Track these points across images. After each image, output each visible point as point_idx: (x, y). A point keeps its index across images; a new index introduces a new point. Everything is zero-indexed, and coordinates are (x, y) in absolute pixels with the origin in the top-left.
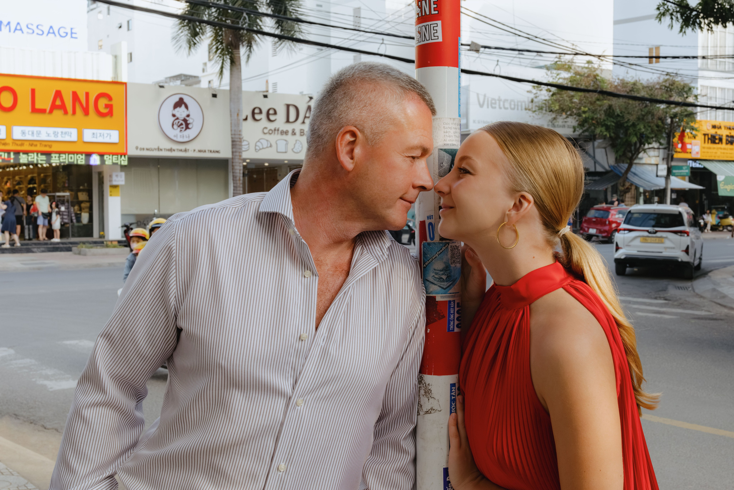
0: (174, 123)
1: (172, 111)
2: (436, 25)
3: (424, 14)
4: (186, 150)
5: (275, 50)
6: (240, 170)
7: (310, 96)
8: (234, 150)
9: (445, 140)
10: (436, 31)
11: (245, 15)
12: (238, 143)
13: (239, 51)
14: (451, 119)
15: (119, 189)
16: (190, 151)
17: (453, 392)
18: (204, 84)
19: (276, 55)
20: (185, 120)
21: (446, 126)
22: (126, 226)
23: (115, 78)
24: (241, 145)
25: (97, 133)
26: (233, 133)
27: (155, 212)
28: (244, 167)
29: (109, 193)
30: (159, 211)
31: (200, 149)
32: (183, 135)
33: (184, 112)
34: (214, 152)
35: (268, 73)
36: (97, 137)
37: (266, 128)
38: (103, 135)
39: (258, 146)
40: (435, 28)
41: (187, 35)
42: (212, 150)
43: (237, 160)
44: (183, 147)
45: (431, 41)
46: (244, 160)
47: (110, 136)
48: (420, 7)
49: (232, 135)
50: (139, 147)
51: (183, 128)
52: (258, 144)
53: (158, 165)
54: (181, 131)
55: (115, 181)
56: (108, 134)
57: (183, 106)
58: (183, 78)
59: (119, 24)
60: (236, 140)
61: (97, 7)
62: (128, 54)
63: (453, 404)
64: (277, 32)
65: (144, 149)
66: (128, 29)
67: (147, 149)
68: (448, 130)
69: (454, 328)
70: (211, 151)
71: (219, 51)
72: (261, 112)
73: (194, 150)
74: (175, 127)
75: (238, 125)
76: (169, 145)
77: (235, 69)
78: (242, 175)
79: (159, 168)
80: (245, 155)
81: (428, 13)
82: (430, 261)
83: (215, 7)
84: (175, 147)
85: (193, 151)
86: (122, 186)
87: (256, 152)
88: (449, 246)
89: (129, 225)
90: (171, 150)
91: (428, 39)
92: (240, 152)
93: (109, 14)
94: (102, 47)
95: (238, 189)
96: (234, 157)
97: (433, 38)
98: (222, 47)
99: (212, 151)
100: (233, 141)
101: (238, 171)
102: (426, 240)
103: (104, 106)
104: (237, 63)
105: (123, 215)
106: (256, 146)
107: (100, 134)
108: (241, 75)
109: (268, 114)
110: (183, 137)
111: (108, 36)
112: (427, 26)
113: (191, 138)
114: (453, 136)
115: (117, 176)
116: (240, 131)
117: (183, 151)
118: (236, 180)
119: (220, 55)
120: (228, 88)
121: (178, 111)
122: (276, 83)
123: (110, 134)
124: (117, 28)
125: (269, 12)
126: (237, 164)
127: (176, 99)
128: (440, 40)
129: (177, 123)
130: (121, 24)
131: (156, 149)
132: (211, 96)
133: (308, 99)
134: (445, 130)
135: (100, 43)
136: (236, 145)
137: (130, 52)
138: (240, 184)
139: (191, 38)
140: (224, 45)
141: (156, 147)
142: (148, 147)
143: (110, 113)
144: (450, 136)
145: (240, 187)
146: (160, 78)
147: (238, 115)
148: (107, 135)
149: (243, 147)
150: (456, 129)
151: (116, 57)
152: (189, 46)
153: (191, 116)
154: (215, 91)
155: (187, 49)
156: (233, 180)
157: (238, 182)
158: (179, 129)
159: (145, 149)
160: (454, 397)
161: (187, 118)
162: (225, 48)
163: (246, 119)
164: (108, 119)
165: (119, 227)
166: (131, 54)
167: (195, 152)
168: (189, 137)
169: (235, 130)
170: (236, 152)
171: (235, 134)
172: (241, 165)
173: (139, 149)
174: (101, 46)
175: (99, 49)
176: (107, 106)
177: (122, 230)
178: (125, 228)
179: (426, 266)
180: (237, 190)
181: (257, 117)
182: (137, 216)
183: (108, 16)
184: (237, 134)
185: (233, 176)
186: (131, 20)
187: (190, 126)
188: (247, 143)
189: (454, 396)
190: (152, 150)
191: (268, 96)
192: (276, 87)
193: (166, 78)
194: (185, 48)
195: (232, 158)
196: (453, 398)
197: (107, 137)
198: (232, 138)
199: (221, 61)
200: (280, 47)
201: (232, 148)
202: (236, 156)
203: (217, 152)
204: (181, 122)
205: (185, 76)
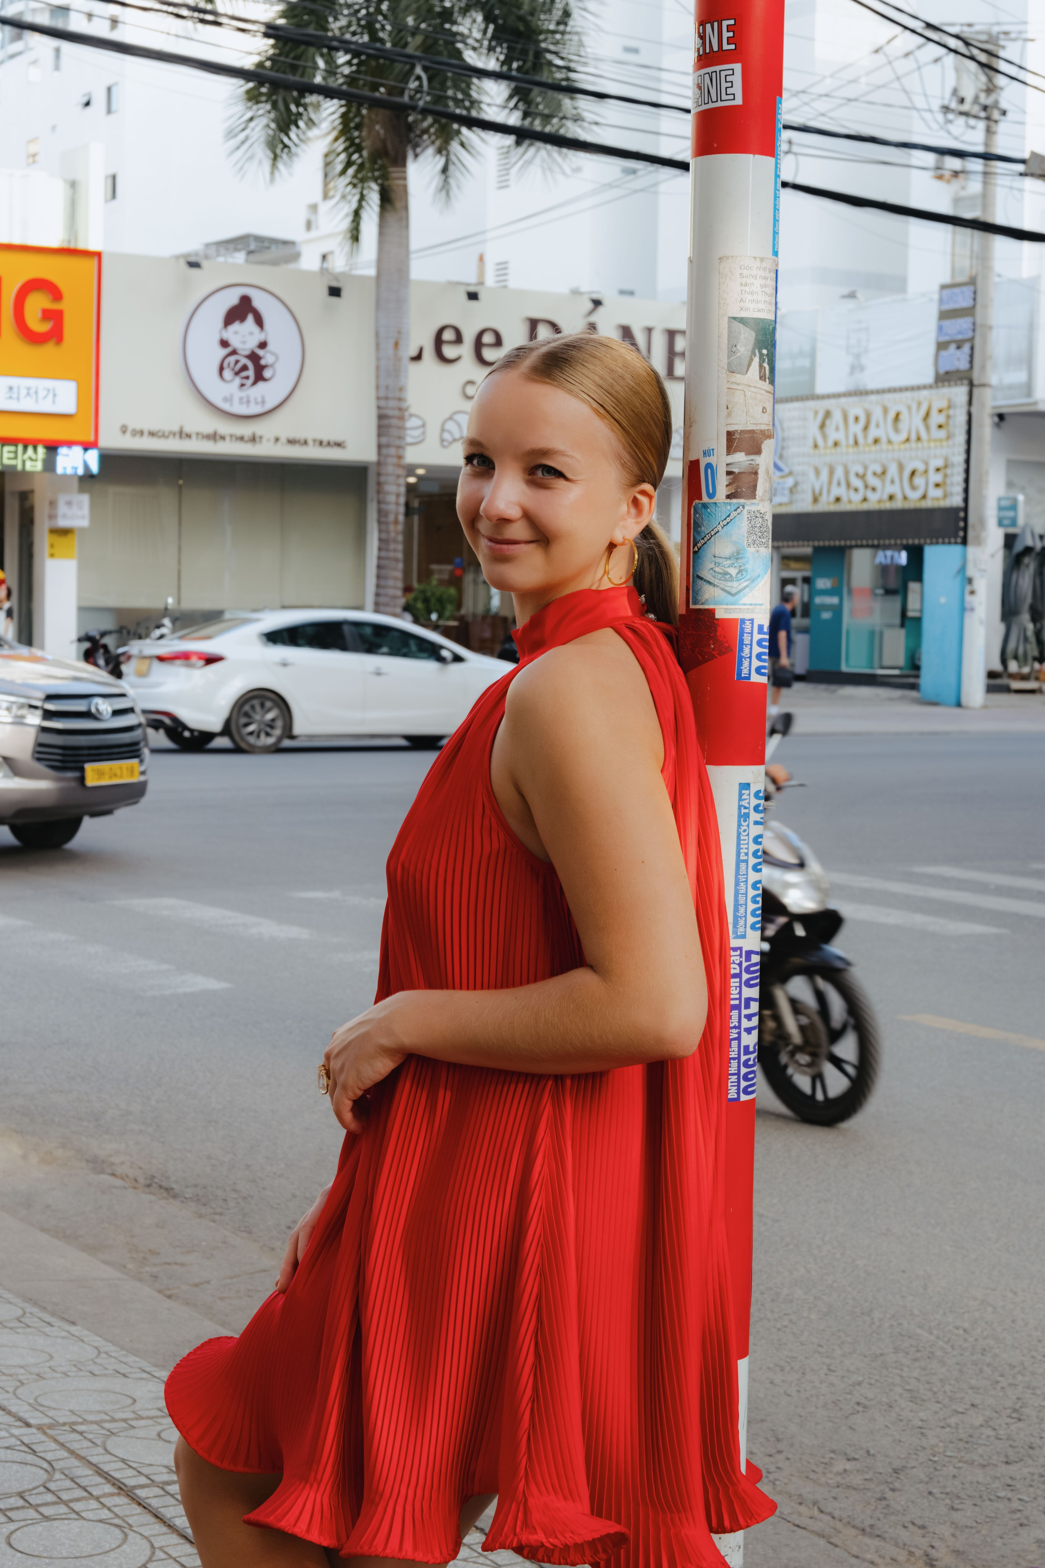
0: (225, 364)
1: (220, 332)
2: (731, 72)
3: (708, 51)
4: (253, 439)
5: (505, 170)
6: (398, 495)
7: (596, 296)
8: (384, 440)
9: (741, 300)
10: (729, 84)
11: (419, 70)
12: (394, 422)
13: (405, 172)
14: (755, 258)
15: (74, 540)
16: (264, 440)
17: (745, 799)
18: (309, 262)
19: (507, 186)
20: (254, 357)
21: (745, 272)
22: (88, 638)
23: (69, 241)
24: (403, 428)
25: (19, 388)
26: (382, 393)
27: (167, 604)
28: (410, 488)
29: (47, 550)
30: (179, 601)
31: (292, 435)
32: (248, 397)
33: (251, 334)
34: (329, 444)
35: (483, 232)
36: (18, 399)
37: (471, 382)
38: (36, 393)
39: (450, 432)
40: (729, 78)
41: (268, 126)
42: (325, 438)
43: (390, 469)
44: (246, 429)
45: (720, 104)
46: (410, 470)
47: (55, 395)
48: (702, 37)
49: (378, 398)
50: (130, 428)
51: (247, 378)
52: (450, 425)
53: (180, 478)
54: (243, 385)
55: (65, 516)
56: (49, 390)
57: (250, 318)
58: (252, 247)
59: (84, 95)
60: (390, 413)
61: (27, 49)
62: (106, 177)
63: (743, 823)
64: (514, 119)
65: (142, 433)
66: (109, 111)
67: (152, 434)
68: (750, 281)
69: (750, 674)
70: (321, 443)
71: (351, 171)
72: (459, 339)
73: (277, 440)
74: (227, 374)
75: (396, 372)
76: (210, 423)
77: (391, 217)
78: (402, 509)
79: (180, 487)
80: (412, 456)
81: (716, 48)
82: (706, 539)
83: (346, 52)
84: (225, 428)
85: (273, 440)
86: (82, 530)
87: (444, 447)
88: (745, 512)
89: (98, 637)
90: (214, 437)
91: (714, 99)
92: (399, 447)
93: (57, 68)
94: (37, 158)
95: (392, 546)
96: (382, 458)
97: (724, 97)
98: (359, 161)
99: (325, 443)
100: (381, 417)
101: (392, 498)
102: (700, 498)
103: (39, 314)
104: (398, 205)
105: (83, 610)
106: (443, 430)
107: (29, 389)
108: (407, 238)
109: (479, 345)
110: (248, 402)
111: (54, 128)
112: (714, 74)
113: (269, 406)
114: (760, 293)
115: (69, 503)
116: (401, 389)
117: (247, 442)
118: (387, 523)
119: (355, 181)
120: (372, 272)
121: (236, 333)
122: (506, 263)
123: (54, 390)
124: (80, 107)
125: (492, 64)
126: (391, 479)
127: (232, 298)
128: (739, 101)
129: (232, 365)
130: (89, 94)
131: (174, 434)
132: (326, 291)
133: (590, 305)
134: (744, 280)
135: (33, 149)
136: (389, 426)
137: (111, 172)
138: (397, 533)
139: (278, 132)
140: (365, 153)
141: (176, 429)
142: (154, 428)
143: (56, 335)
144: (752, 293)
145: (395, 541)
146: (193, 245)
147: (396, 344)
148: (45, 392)
149: (409, 432)
150: (765, 278)
151: (73, 185)
152: (272, 156)
153: (270, 347)
154: (338, 280)
155: (267, 164)
156: (379, 522)
157: (392, 527)
158: (238, 381)
159: (146, 433)
160: (747, 811)
161: (261, 352)
162: (366, 161)
163: (418, 357)
164: (49, 348)
165: (72, 642)
166: (114, 178)
167: (279, 443)
168: (263, 402)
169: (387, 388)
170: (388, 446)
171: (387, 398)
172: (402, 481)
173: (128, 434)
174: (34, 155)
175: (28, 164)
176: (47, 315)
177: (78, 650)
178: (87, 645)
179: (699, 549)
180: (387, 550)
181: (449, 351)
182: (119, 612)
183: (56, 73)
184: (395, 399)
185: (380, 511)
186: (116, 84)
187: (267, 374)
188: (418, 422)
189: (745, 808)
190: (163, 435)
191: (480, 296)
192: (506, 274)
193: (208, 245)
194: (260, 162)
195: (379, 463)
196: (743, 811)
197: (45, 397)
198: (379, 408)
199: (357, 197)
200: (521, 163)
201: (379, 435)
202: (387, 456)
203: (339, 445)
204: (244, 361)
205: (259, 239)
